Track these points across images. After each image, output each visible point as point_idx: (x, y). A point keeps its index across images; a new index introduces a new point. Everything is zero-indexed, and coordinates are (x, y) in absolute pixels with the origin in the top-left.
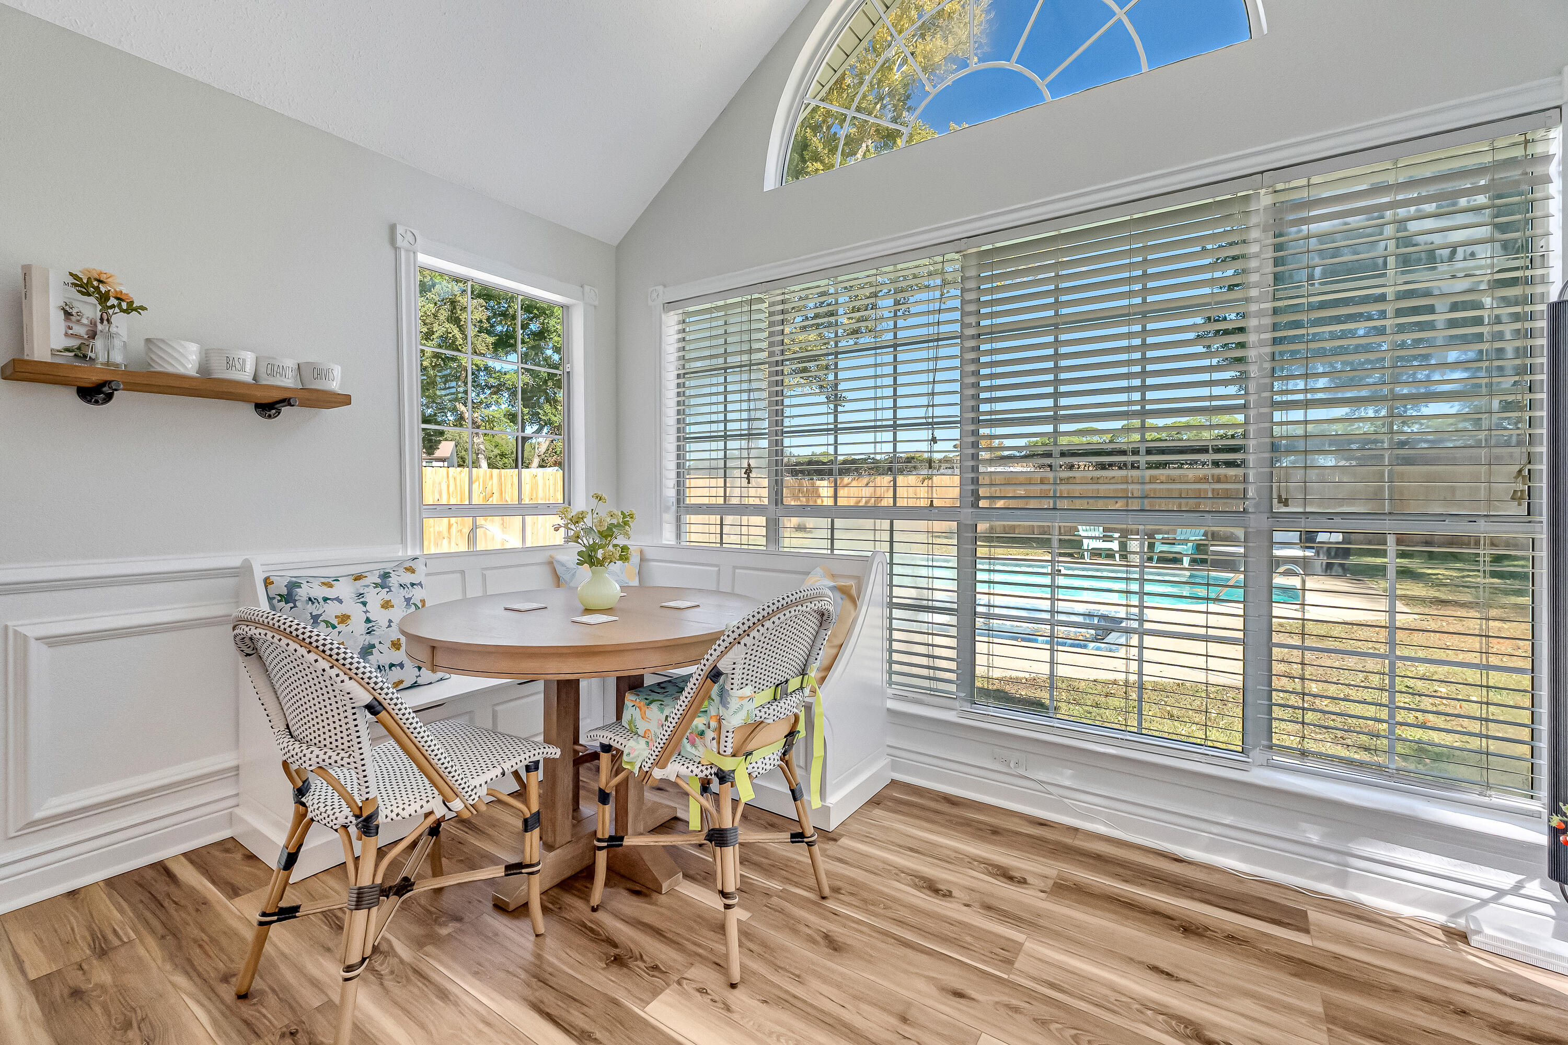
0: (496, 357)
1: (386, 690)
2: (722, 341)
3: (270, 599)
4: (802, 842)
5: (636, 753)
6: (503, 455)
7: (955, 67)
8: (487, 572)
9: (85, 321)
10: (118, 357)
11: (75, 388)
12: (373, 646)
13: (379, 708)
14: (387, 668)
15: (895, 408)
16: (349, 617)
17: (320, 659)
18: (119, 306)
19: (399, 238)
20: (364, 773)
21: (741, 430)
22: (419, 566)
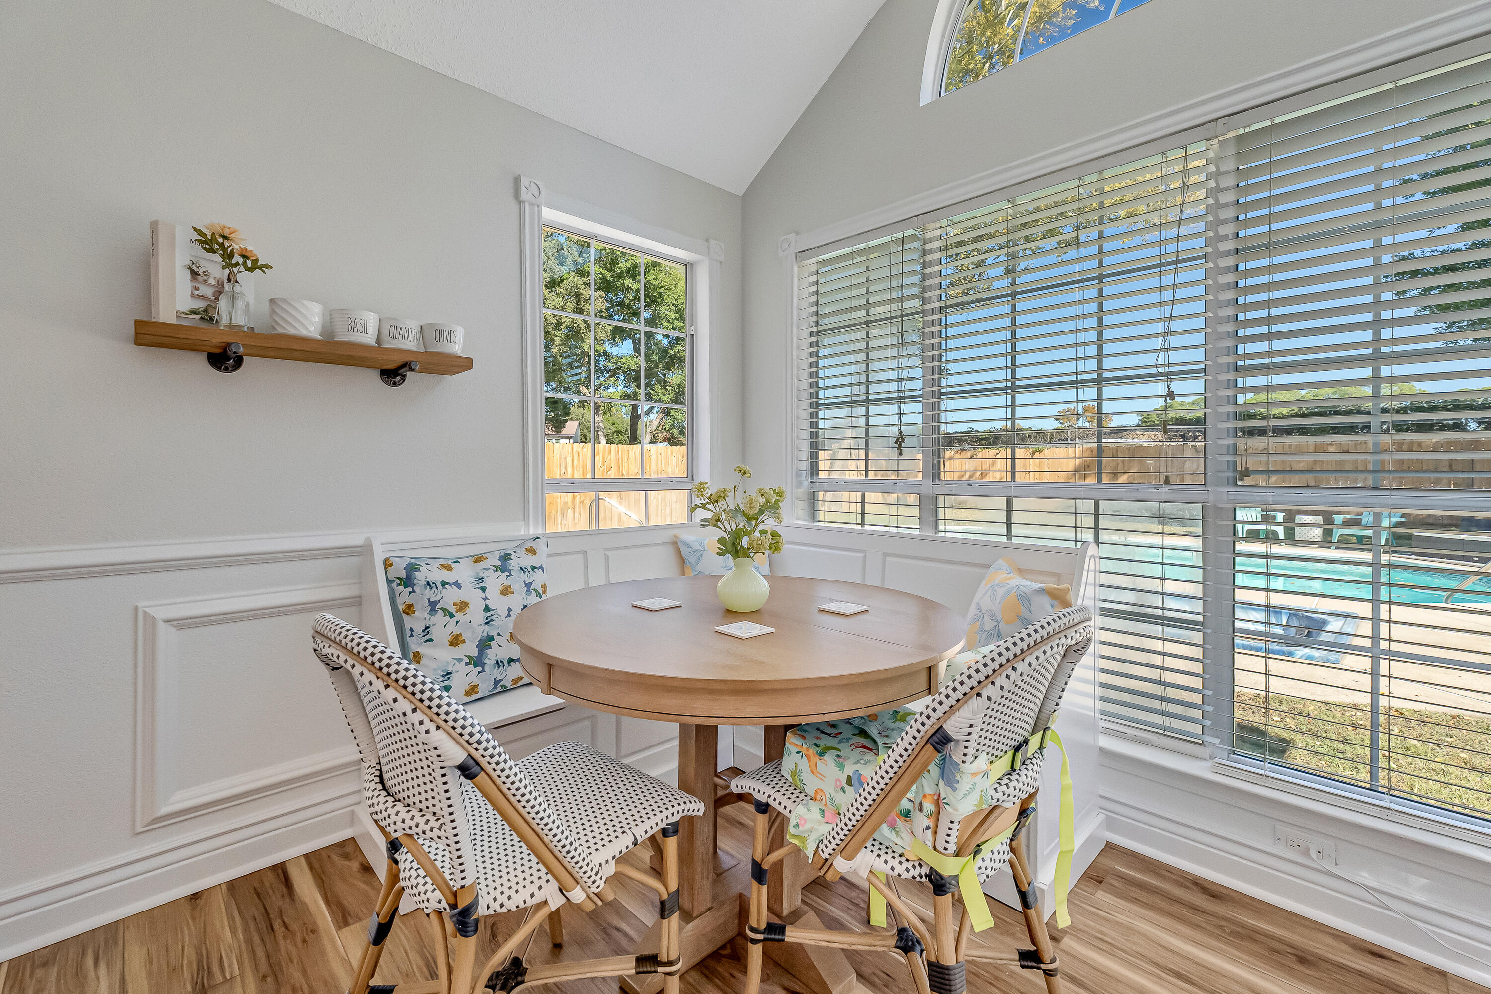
0: (614, 344)
1: (484, 744)
2: (863, 291)
3: (389, 582)
4: (1039, 968)
5: (807, 826)
6: (619, 433)
7: (1074, 12)
8: (609, 553)
9: (212, 281)
10: (240, 319)
11: (206, 354)
12: (491, 638)
13: (476, 769)
14: (506, 663)
15: (1100, 356)
16: (467, 604)
17: (400, 698)
18: (244, 264)
19: (523, 189)
20: (459, 853)
21: (890, 392)
22: (541, 546)
